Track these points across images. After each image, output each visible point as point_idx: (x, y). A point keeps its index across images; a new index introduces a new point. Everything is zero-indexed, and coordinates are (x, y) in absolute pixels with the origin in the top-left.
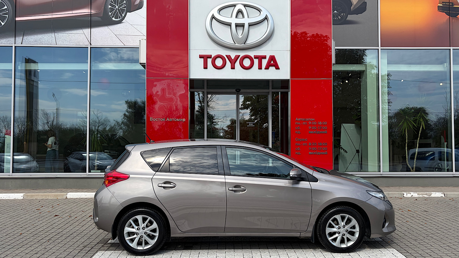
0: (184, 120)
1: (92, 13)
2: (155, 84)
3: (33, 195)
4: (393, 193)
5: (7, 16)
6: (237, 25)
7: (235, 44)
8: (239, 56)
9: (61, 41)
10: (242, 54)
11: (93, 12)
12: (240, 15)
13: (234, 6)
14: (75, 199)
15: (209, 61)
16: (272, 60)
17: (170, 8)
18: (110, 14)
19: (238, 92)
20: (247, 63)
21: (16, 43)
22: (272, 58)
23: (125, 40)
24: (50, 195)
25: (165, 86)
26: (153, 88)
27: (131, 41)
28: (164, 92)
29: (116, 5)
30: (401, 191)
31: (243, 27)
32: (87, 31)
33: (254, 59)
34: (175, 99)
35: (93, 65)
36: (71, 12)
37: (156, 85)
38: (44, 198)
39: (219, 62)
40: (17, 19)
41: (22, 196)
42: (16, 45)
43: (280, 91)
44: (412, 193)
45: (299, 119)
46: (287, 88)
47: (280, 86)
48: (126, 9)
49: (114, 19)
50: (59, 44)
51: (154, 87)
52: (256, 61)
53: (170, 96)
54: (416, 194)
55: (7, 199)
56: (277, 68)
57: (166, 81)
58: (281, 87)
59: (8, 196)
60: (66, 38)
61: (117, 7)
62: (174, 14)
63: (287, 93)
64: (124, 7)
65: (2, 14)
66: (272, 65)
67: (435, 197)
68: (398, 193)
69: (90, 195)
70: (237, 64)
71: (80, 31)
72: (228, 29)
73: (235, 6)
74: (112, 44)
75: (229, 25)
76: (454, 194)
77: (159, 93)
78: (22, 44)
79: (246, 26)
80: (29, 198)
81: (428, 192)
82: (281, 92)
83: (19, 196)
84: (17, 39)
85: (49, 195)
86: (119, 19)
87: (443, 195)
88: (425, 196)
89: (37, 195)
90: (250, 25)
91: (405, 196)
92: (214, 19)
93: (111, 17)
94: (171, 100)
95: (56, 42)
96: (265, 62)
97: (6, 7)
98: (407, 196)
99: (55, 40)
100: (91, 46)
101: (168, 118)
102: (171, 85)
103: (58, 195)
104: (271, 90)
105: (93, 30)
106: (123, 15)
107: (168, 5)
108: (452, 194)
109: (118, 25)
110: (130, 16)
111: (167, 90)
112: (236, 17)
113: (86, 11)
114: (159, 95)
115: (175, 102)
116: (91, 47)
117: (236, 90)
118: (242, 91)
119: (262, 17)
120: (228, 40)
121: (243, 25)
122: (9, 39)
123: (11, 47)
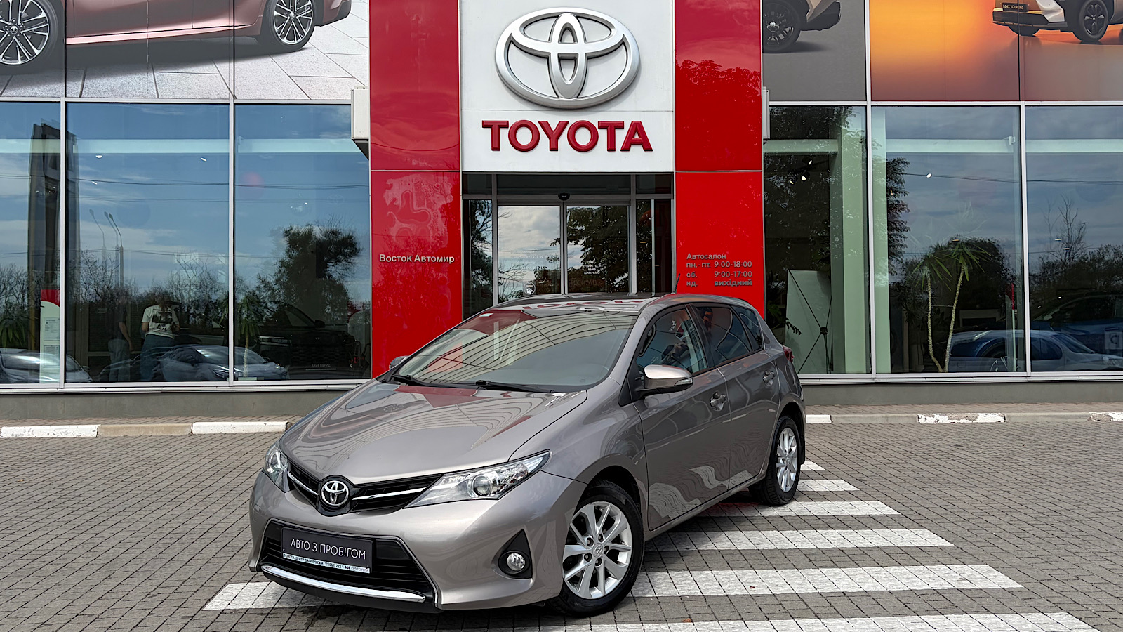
0: (451, 259)
1: (236, 28)
2: (389, 182)
3: (119, 429)
4: (896, 415)
5: (47, 34)
6: (562, 59)
7: (558, 97)
8: (567, 122)
9: (168, 91)
10: (572, 119)
11: (239, 25)
12: (568, 37)
13: (556, 17)
14: (210, 435)
15: (504, 133)
16: (636, 131)
17: (420, 22)
18: (277, 29)
19: (563, 200)
20: (583, 137)
21: (67, 95)
22: (637, 127)
23: (310, 87)
24: (157, 428)
25: (411, 188)
26: (385, 192)
27: (323, 89)
28: (408, 201)
29: (290, 11)
30: (915, 413)
31: (573, 62)
32: (225, 68)
33: (598, 130)
34: (432, 215)
35: (239, 144)
36: (189, 26)
37: (392, 185)
38: (142, 433)
39: (524, 137)
40: (70, 41)
41: (95, 431)
42: (67, 100)
43: (653, 198)
44: (937, 416)
45: (694, 257)
46: (669, 191)
47: (654, 187)
48: (311, 18)
49: (285, 40)
50: (164, 97)
51: (387, 190)
52: (603, 134)
53: (422, 208)
54: (946, 417)
55: (61, 437)
56: (648, 148)
57: (411, 177)
58: (656, 188)
59: (64, 431)
60: (179, 83)
61: (292, 14)
62: (429, 34)
63: (668, 202)
64: (307, 15)
65: (35, 30)
66: (637, 143)
67: (986, 423)
68: (907, 415)
69: (242, 426)
70: (563, 140)
71: (210, 68)
72: (542, 65)
73: (558, 17)
74: (282, 96)
75: (546, 57)
76: (1025, 416)
77: (399, 203)
78: (80, 97)
79: (582, 60)
80: (110, 434)
81: (971, 412)
82: (655, 200)
83: (87, 430)
84: (70, 85)
85: (153, 428)
86: (296, 42)
87: (1002, 420)
88: (965, 421)
89: (126, 428)
90: (590, 58)
91: (922, 421)
92: (512, 45)
93: (279, 36)
94: (423, 217)
95: (157, 93)
96: (621, 136)
97: (43, 15)
98: (927, 422)
99: (155, 89)
100: (236, 102)
101: (417, 256)
102: (423, 186)
103: (172, 427)
104: (634, 196)
105: (239, 64)
106: (306, 33)
107: (415, 15)
108: (1020, 417)
109: (295, 53)
110: (321, 34)
111: (414, 197)
112: (560, 40)
113: (222, 23)
114: (398, 206)
115: (431, 222)
116: (235, 104)
117: (560, 197)
118: (572, 197)
119: (615, 40)
120: (544, 90)
121: (573, 59)
122: (52, 86)
123: (58, 104)
